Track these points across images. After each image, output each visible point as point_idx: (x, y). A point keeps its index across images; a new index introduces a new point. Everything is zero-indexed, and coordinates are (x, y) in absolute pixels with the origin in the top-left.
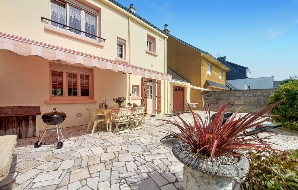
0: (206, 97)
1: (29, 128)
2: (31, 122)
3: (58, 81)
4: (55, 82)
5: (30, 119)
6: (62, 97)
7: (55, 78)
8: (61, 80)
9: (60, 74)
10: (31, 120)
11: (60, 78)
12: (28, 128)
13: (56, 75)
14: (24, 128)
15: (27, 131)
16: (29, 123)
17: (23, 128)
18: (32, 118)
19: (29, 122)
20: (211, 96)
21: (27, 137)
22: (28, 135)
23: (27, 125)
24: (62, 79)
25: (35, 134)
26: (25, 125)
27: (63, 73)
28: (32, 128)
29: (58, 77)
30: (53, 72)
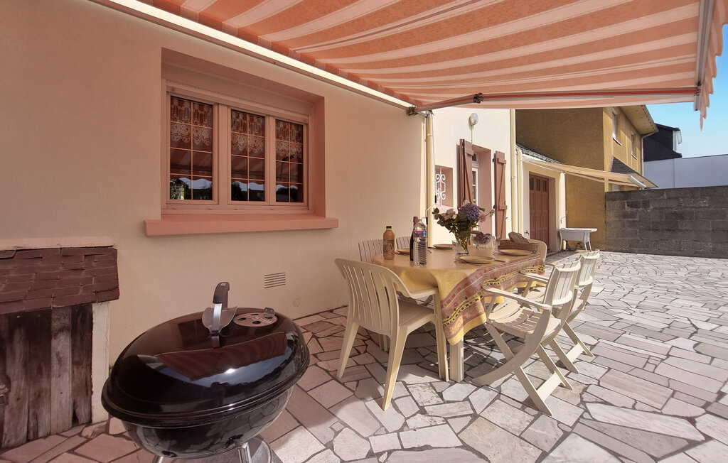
0: (624, 207)
1: (49, 377)
2: (62, 345)
3: (196, 142)
4: (181, 143)
5: (55, 325)
6: (210, 207)
7: (181, 127)
8: (206, 135)
9: (204, 112)
10: (61, 330)
11: (204, 127)
12: (44, 385)
13: (189, 113)
14: (18, 383)
15: (40, 397)
16: (50, 353)
17: (14, 384)
18: (67, 321)
19: (54, 343)
20: (646, 205)
21: (36, 432)
22: (45, 420)
23: (39, 363)
24: (211, 132)
25: (82, 413)
26: (25, 365)
27: (215, 108)
28: (67, 378)
29: (196, 123)
30: (176, 103)
